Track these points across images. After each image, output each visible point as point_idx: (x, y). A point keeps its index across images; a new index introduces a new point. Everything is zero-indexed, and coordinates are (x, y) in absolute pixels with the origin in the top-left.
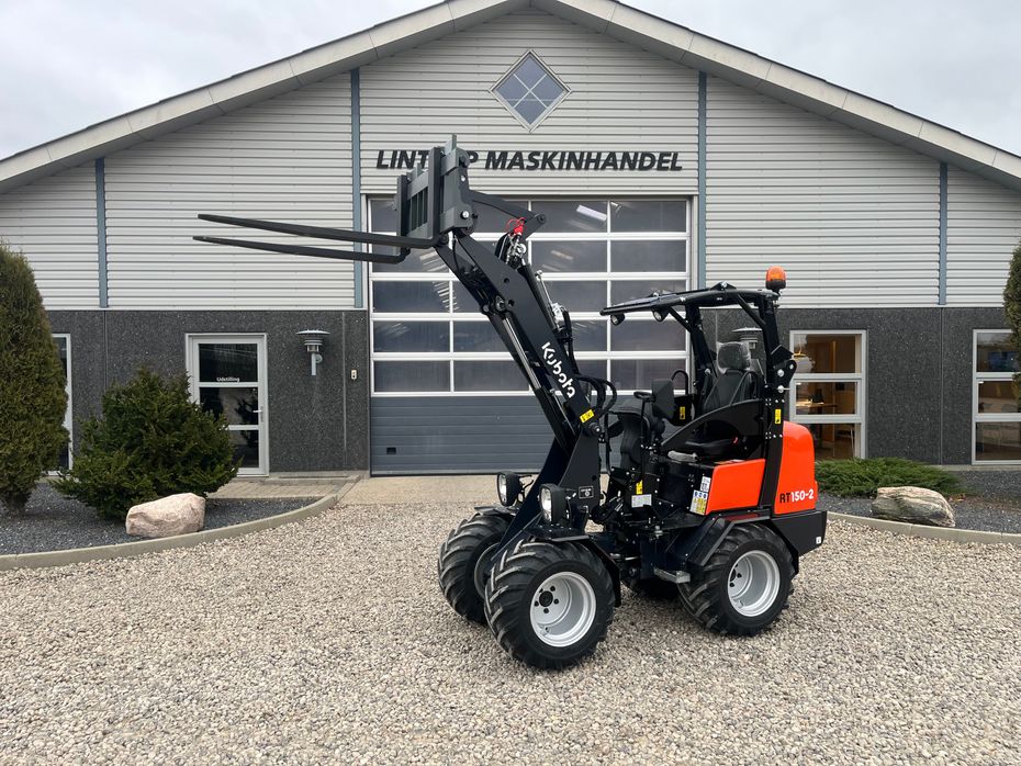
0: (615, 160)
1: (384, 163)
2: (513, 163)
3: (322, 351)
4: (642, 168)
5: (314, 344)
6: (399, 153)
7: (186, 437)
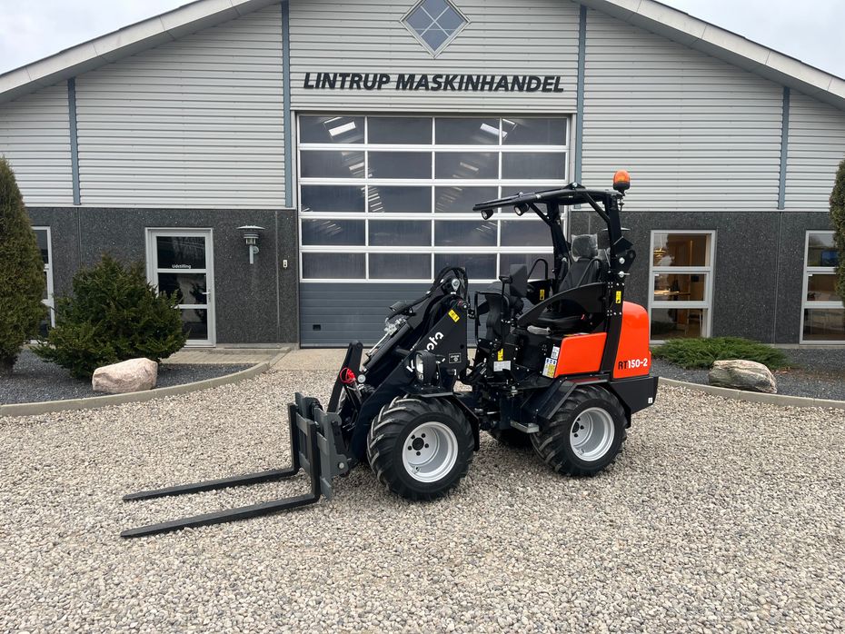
0: (506, 83)
1: (310, 83)
2: (419, 84)
3: (258, 243)
4: (529, 90)
5: (251, 238)
6: (323, 75)
7: (142, 312)
